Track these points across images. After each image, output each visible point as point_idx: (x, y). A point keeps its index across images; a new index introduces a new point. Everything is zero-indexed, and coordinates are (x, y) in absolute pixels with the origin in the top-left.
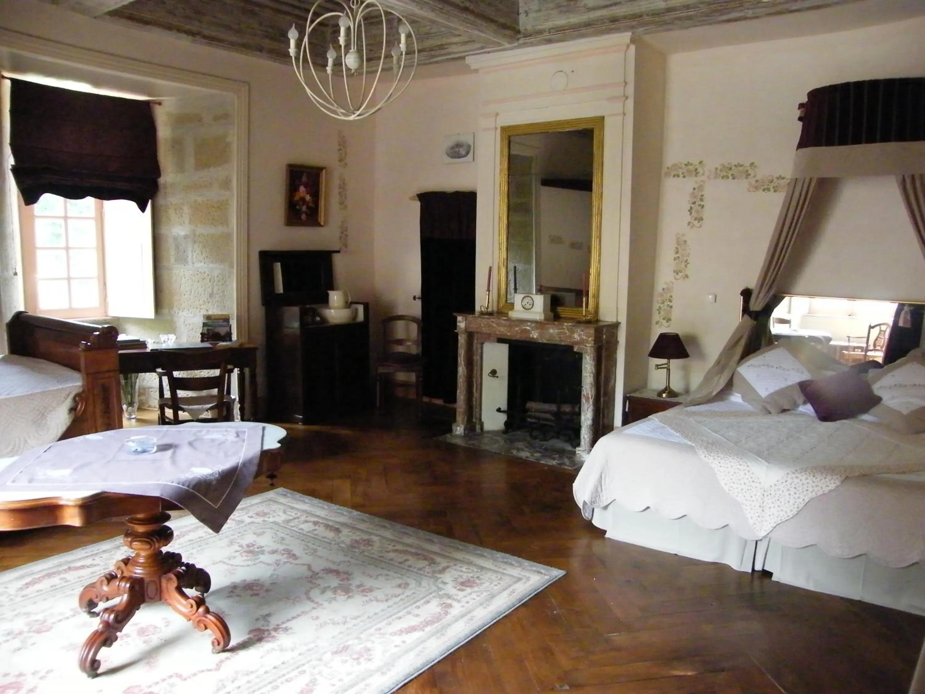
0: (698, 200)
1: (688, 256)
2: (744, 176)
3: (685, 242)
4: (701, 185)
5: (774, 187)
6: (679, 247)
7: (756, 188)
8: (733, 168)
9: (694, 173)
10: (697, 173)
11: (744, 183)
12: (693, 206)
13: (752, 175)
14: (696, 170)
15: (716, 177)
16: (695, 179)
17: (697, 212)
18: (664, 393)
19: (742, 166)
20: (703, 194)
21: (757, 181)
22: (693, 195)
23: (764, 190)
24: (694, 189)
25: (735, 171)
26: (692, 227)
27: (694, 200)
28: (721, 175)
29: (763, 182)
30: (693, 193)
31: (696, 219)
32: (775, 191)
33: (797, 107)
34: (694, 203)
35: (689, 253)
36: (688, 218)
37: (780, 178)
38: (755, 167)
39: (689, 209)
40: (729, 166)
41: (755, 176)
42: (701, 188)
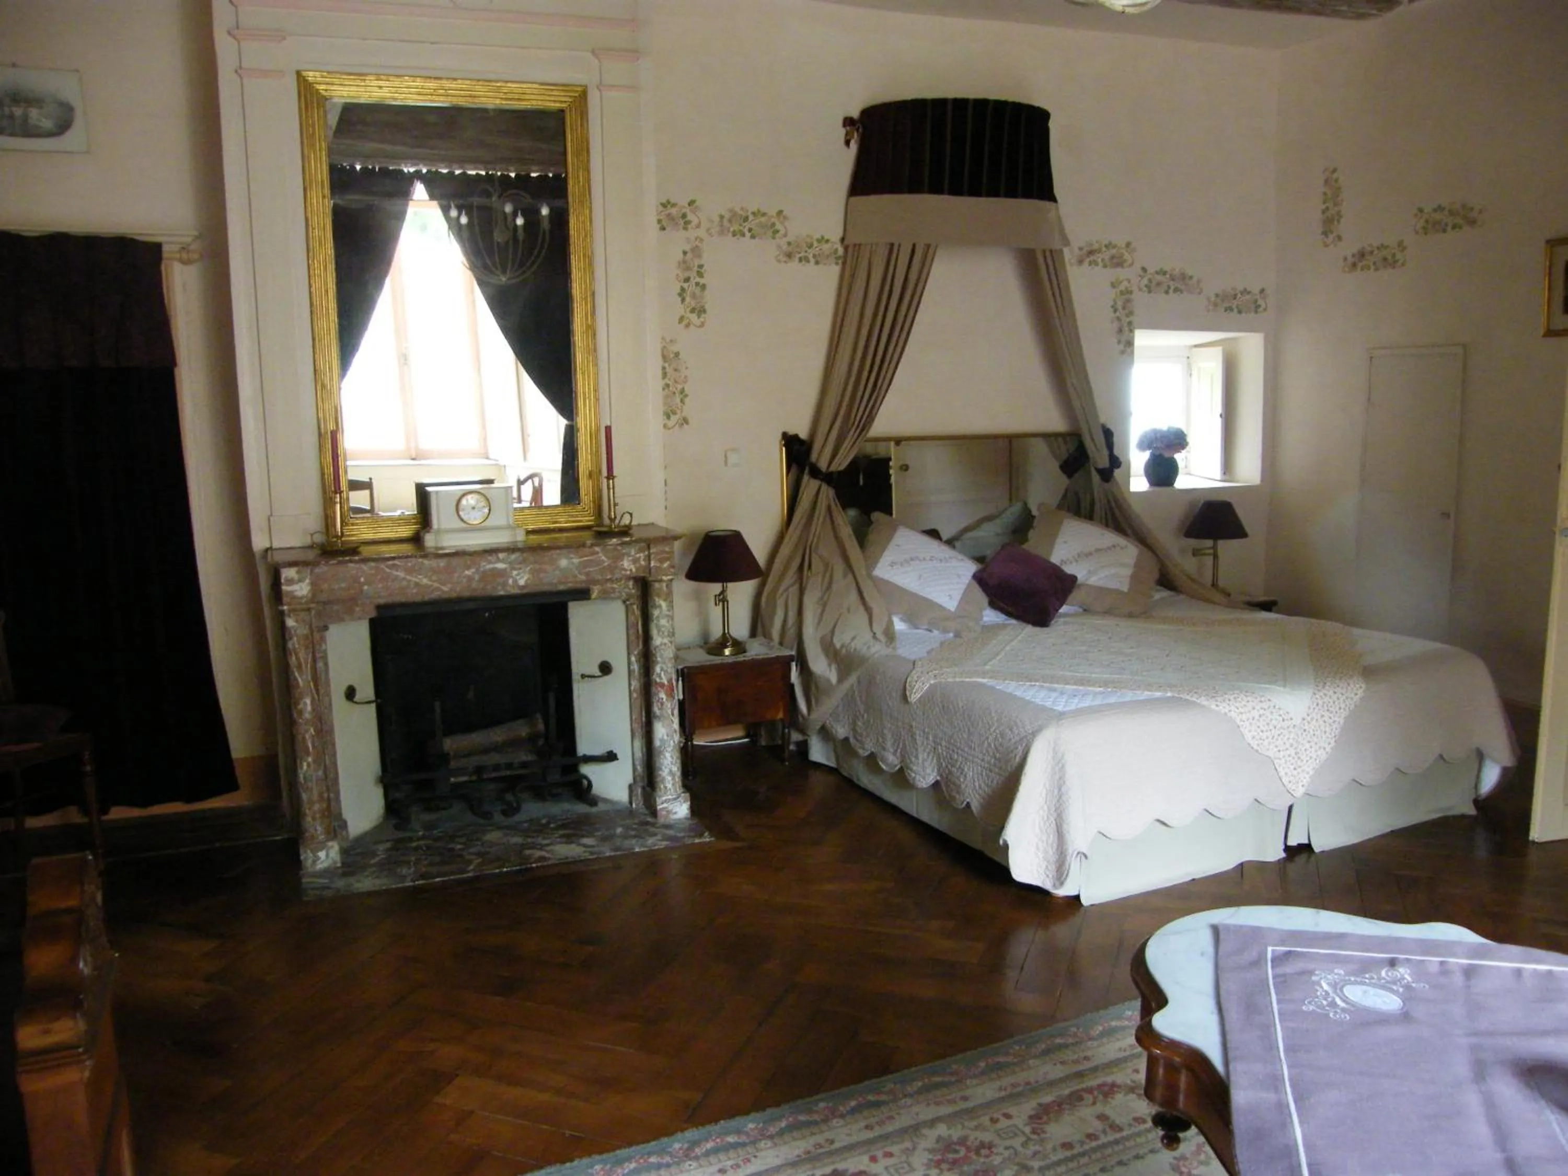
0: (695, 274)
1: (685, 382)
2: (770, 233)
3: (677, 355)
4: (697, 246)
5: (814, 256)
6: (666, 365)
7: (789, 255)
8: (751, 217)
9: (682, 222)
10: (687, 223)
11: (769, 248)
12: (686, 285)
13: (782, 232)
14: (684, 216)
15: (722, 231)
16: (682, 233)
17: (694, 296)
18: (726, 647)
19: (764, 214)
20: (702, 263)
21: (789, 244)
22: (684, 265)
23: (800, 260)
24: (685, 253)
25: (753, 223)
26: (688, 326)
27: (686, 274)
28: (732, 229)
29: (798, 246)
30: (684, 262)
31: (693, 311)
32: (817, 263)
33: (841, 122)
34: (687, 280)
35: (686, 377)
36: (680, 310)
37: (822, 240)
38: (785, 218)
39: (679, 291)
40: (744, 214)
41: (785, 235)
42: (696, 251)
